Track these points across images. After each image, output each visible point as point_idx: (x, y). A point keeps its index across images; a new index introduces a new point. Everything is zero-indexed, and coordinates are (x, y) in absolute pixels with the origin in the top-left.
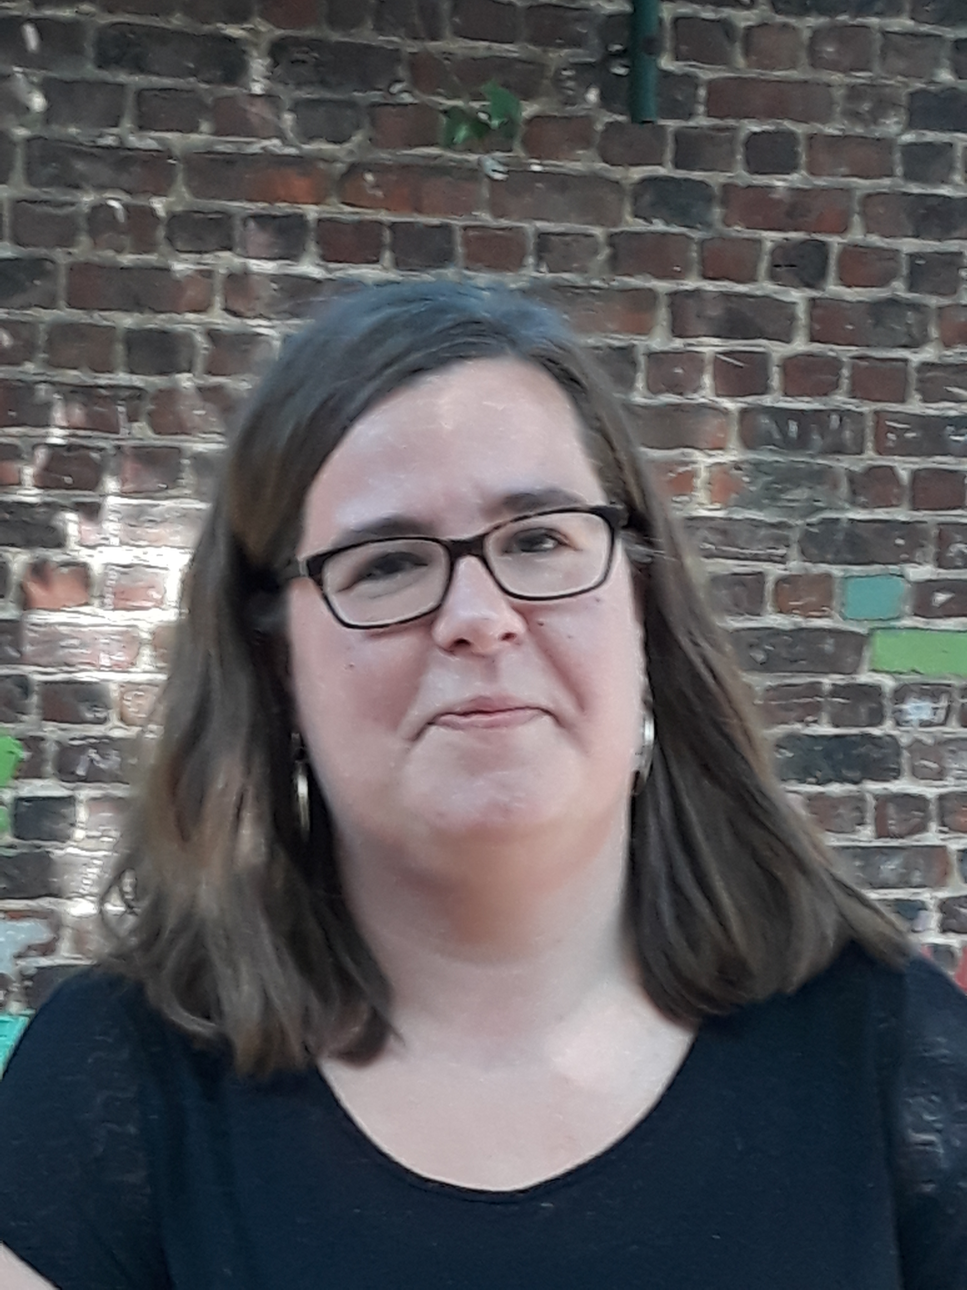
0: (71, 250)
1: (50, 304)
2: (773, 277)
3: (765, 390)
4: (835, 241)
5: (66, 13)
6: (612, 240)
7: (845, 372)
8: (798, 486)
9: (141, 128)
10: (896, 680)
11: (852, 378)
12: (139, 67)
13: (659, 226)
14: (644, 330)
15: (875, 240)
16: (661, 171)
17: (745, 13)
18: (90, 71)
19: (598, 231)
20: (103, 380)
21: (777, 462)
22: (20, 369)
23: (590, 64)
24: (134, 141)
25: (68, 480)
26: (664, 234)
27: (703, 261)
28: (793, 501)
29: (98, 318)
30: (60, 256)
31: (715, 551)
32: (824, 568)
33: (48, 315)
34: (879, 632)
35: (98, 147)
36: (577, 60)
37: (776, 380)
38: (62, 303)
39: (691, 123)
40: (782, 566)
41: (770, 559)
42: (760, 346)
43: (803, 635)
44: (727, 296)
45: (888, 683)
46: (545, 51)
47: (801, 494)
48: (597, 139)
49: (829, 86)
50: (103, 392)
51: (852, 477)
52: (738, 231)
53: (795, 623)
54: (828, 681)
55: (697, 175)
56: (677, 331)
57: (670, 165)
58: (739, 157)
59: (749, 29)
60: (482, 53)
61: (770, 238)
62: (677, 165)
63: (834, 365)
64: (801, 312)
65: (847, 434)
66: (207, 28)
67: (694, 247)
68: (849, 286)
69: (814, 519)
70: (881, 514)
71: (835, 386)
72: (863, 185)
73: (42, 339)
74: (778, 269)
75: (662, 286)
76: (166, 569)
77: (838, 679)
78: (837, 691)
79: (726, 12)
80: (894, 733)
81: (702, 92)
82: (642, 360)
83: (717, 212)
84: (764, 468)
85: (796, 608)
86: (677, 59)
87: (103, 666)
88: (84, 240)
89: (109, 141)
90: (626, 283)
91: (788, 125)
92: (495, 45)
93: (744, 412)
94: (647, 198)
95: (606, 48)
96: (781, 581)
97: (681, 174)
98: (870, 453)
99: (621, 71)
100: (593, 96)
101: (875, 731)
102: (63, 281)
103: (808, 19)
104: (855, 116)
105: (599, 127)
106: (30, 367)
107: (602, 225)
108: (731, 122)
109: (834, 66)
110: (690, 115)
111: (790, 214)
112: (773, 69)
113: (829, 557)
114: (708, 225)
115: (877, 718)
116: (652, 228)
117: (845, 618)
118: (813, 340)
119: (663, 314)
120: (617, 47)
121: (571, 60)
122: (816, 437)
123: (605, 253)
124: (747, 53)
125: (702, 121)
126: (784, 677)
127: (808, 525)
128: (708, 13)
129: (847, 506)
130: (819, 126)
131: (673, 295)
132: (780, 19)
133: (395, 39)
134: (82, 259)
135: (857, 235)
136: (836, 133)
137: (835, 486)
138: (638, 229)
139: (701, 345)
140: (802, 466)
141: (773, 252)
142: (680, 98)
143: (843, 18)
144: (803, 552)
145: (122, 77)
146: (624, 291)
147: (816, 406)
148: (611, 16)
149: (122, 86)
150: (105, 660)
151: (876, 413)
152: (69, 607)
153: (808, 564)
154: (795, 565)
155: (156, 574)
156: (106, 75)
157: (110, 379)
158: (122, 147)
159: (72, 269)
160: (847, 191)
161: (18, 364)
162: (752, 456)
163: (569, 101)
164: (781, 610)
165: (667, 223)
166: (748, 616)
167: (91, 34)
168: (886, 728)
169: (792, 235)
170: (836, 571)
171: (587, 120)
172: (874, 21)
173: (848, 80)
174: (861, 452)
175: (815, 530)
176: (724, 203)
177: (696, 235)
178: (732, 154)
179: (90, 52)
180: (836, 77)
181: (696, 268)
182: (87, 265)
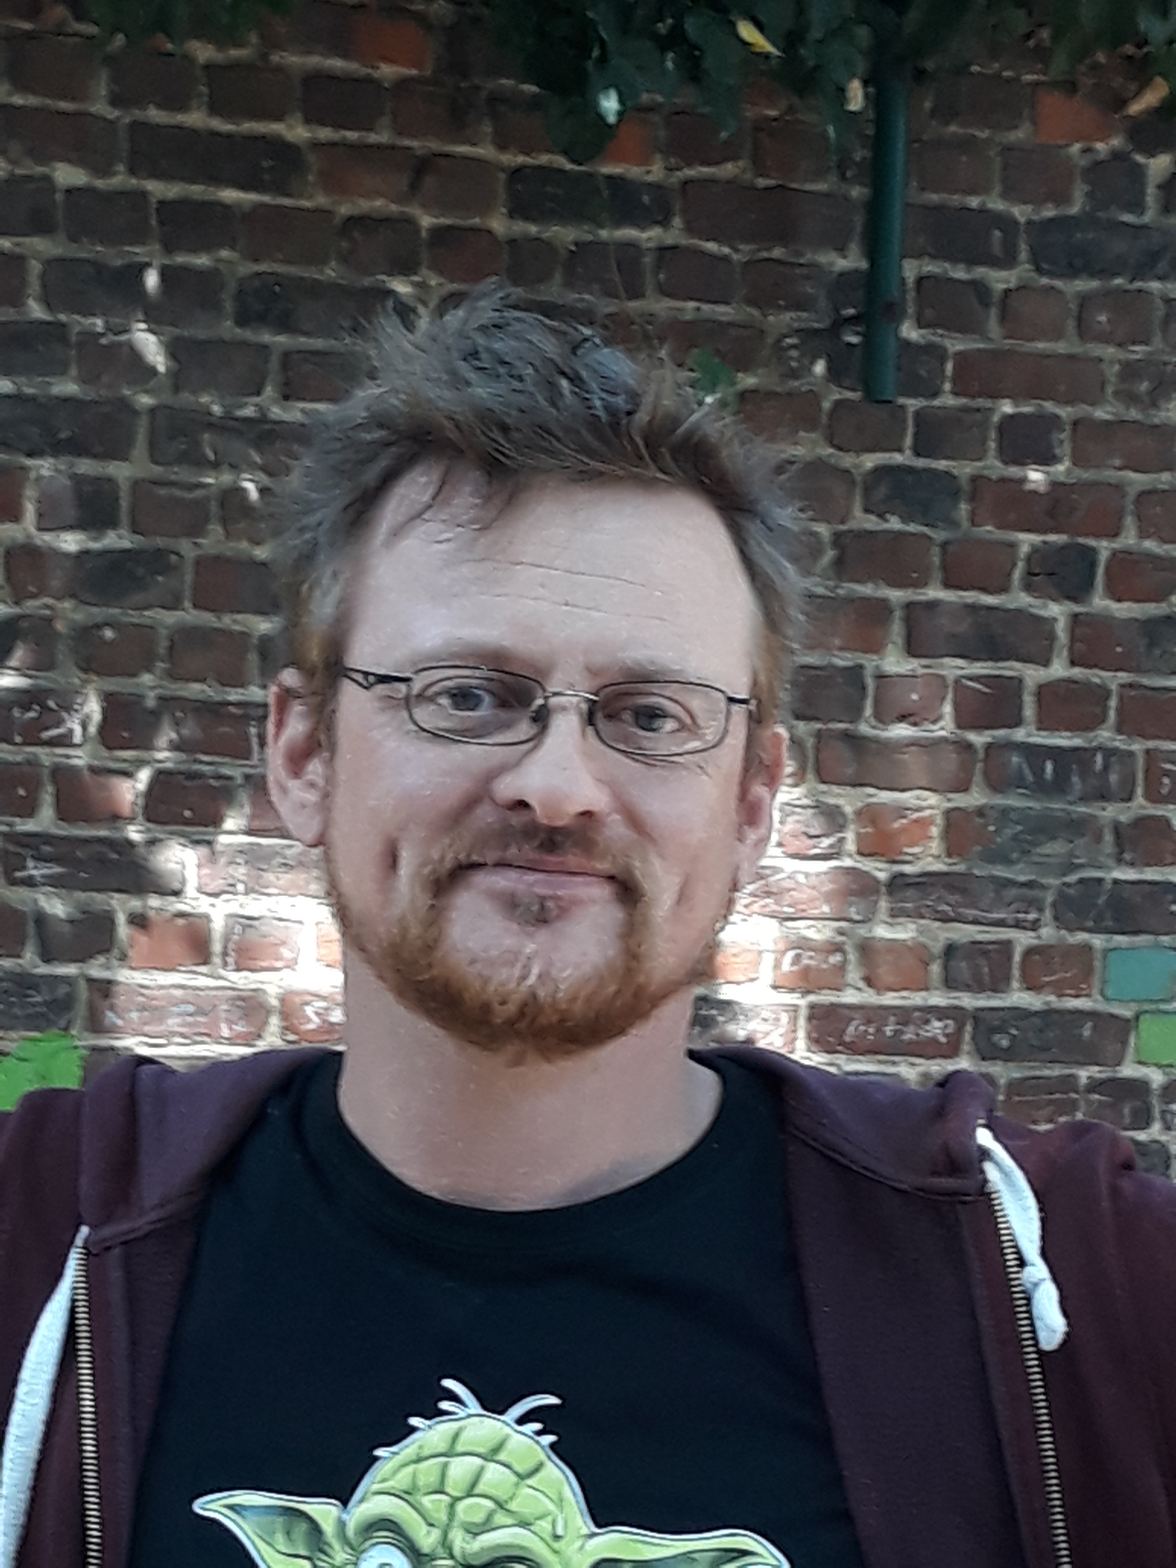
0: (199, 540)
1: (174, 605)
2: (1028, 587)
3: (1017, 722)
4: (1104, 548)
5: (202, 261)
6: (838, 539)
7: (1113, 703)
8: (1053, 838)
9: (286, 398)
10: (1165, 1073)
11: (1120, 711)
12: (285, 325)
13: (894, 523)
14: (875, 648)
15: (1150, 545)
16: (898, 458)
17: (1004, 274)
18: (228, 329)
19: (823, 530)
20: (234, 695)
21: (1030, 808)
22: (135, 680)
23: (817, 332)
24: (276, 412)
25: (187, 813)
26: (900, 535)
27: (945, 567)
28: (1048, 856)
29: (229, 621)
30: (185, 546)
31: (952, 914)
32: (1081, 937)
33: (170, 618)
34: (1148, 1016)
35: (236, 419)
36: (803, 325)
37: (1029, 711)
38: (187, 604)
39: (937, 402)
40: (1032, 934)
41: (1018, 925)
42: (1011, 669)
43: (1055, 1017)
44: (973, 608)
45: (1157, 1078)
46: (765, 316)
47: (1056, 848)
48: (824, 419)
49: (1101, 360)
50: (232, 709)
51: (1117, 829)
52: (988, 530)
53: (1047, 1003)
54: (1084, 1074)
55: (942, 465)
56: (912, 649)
57: (908, 452)
58: (992, 445)
59: (1007, 292)
60: (688, 317)
61: (1027, 540)
62: (918, 454)
63: (1102, 694)
64: (1061, 629)
65: (1113, 778)
66: (367, 282)
67: (936, 550)
68: (1119, 600)
69: (1072, 878)
70: (1151, 874)
71: (1101, 719)
72: (1138, 480)
73: (162, 646)
74: (1036, 578)
75: (896, 595)
76: (300, 922)
77: (1094, 1071)
78: (1095, 1086)
79: (980, 271)
80: (1163, 1138)
81: (949, 367)
82: (870, 683)
83: (964, 508)
84: (1013, 816)
85: (1048, 983)
86: (920, 326)
87: (222, 1037)
88: (216, 529)
89: (249, 412)
90: (853, 590)
91: (1049, 406)
92: (705, 307)
93: (989, 747)
94: (882, 491)
95: (837, 311)
96: (1029, 952)
97: (921, 463)
98: (1140, 799)
99: (854, 340)
100: (820, 368)
101: (1141, 1136)
102: (189, 578)
103: (1077, 282)
104: (1130, 398)
105: (826, 405)
106: (147, 678)
107: (829, 522)
108: (981, 402)
109: (1105, 339)
110: (935, 394)
111: (1051, 513)
112: (1032, 340)
113: (1090, 924)
114: (954, 524)
115: (1143, 1120)
116: (886, 526)
117: (1107, 999)
118: (1073, 663)
119: (897, 629)
120: (851, 311)
121: (796, 325)
122: (1075, 779)
123: (830, 555)
124: (1003, 319)
125: (948, 400)
126: (1032, 1068)
127: (1064, 884)
128: (960, 273)
129: (1111, 862)
130: (1089, 409)
131: (909, 606)
132: (1045, 281)
133: (587, 297)
134: (213, 552)
135: (1129, 539)
136: (1108, 417)
137: (1098, 838)
138: (869, 526)
139: (942, 666)
140: (1059, 814)
141: (1029, 559)
142: (923, 373)
143: (1118, 281)
144: (1056, 918)
145: (266, 337)
146: (850, 600)
147: (1077, 742)
148: (841, 274)
149: (265, 347)
150: (225, 1032)
151: (1148, 752)
152: (184, 966)
153: (1063, 932)
154: (1048, 933)
155: (287, 928)
156: (247, 334)
157: (242, 694)
158: (263, 419)
159: (199, 562)
160: (1119, 488)
161: (134, 675)
162: (999, 800)
163: (794, 374)
164: (1031, 986)
165: (904, 520)
166: (990, 993)
167: (232, 286)
168: (1155, 1132)
169: (1052, 538)
170: (1098, 941)
171: (814, 397)
172: (1155, 285)
173: (1122, 355)
174: (1129, 799)
175: (1072, 891)
176: (973, 498)
177: (939, 535)
178: (984, 441)
179: (229, 306)
180: (1110, 351)
181: (937, 575)
182: (217, 559)
